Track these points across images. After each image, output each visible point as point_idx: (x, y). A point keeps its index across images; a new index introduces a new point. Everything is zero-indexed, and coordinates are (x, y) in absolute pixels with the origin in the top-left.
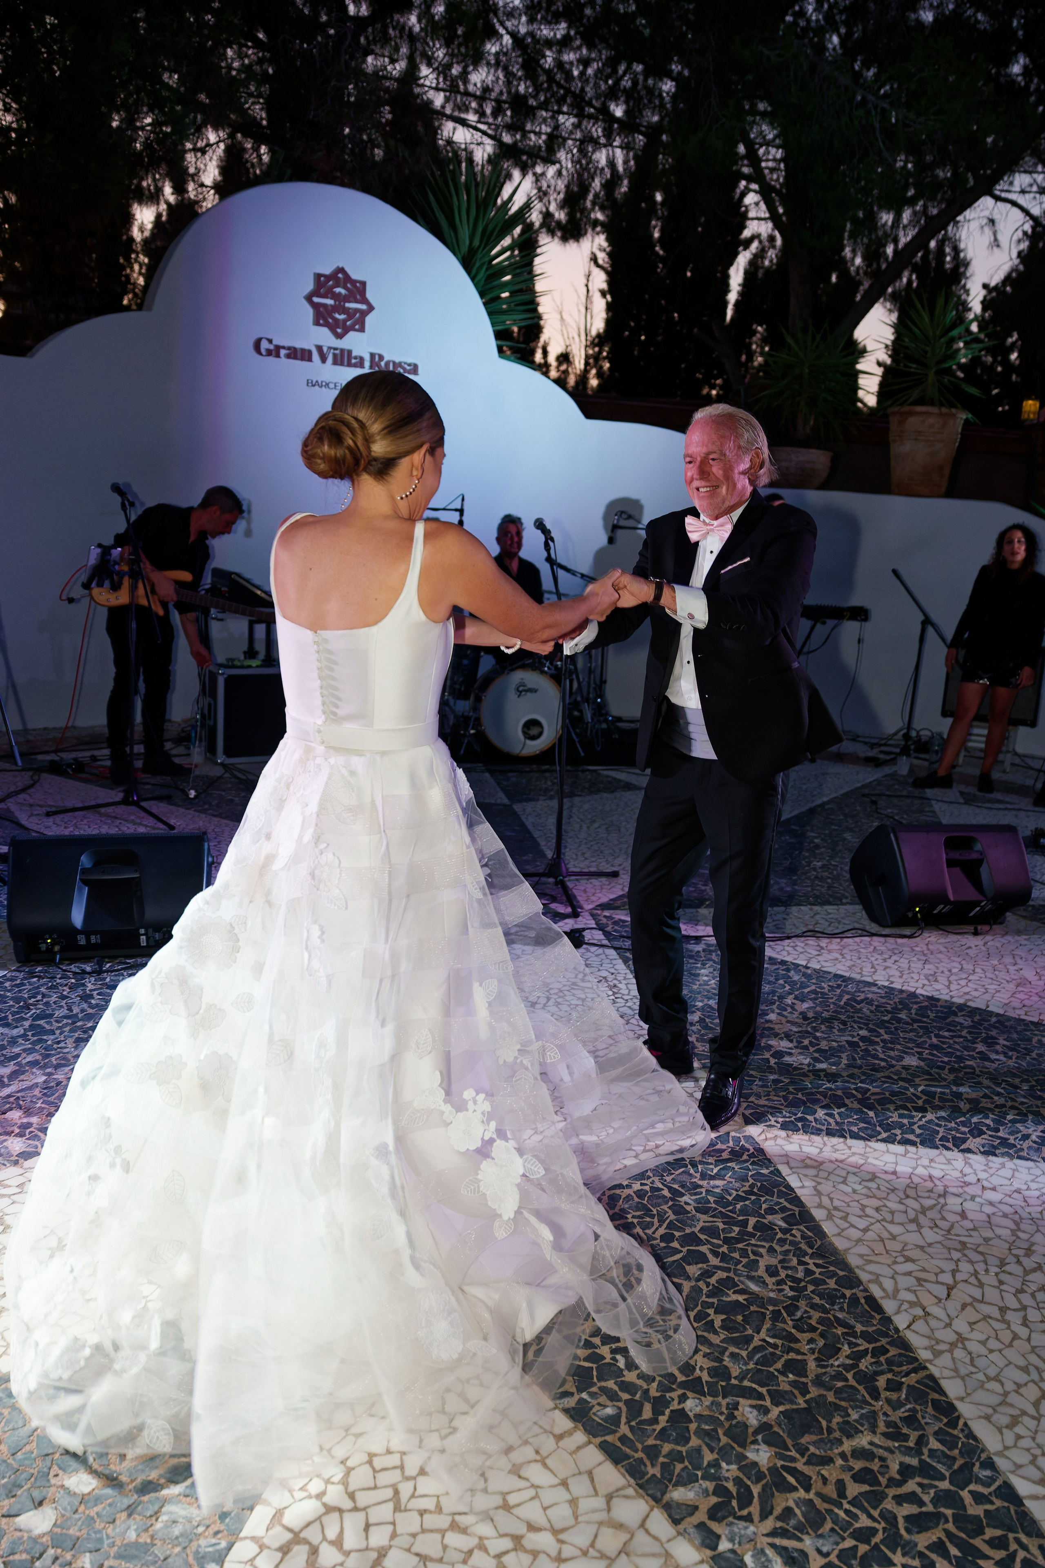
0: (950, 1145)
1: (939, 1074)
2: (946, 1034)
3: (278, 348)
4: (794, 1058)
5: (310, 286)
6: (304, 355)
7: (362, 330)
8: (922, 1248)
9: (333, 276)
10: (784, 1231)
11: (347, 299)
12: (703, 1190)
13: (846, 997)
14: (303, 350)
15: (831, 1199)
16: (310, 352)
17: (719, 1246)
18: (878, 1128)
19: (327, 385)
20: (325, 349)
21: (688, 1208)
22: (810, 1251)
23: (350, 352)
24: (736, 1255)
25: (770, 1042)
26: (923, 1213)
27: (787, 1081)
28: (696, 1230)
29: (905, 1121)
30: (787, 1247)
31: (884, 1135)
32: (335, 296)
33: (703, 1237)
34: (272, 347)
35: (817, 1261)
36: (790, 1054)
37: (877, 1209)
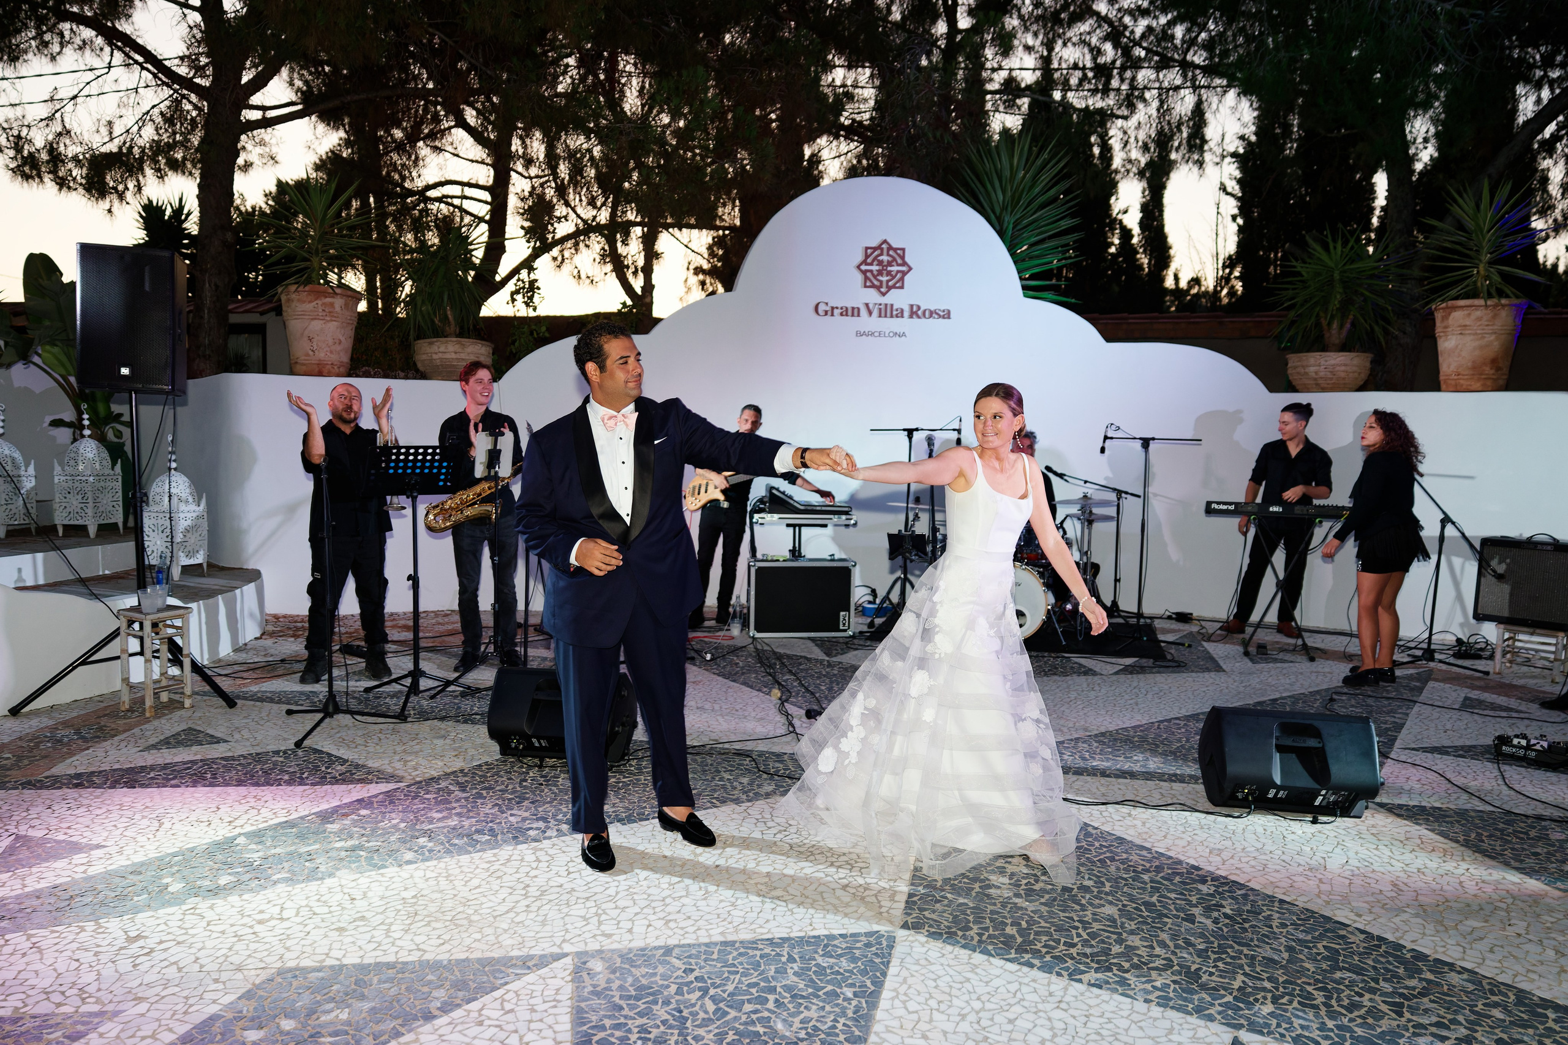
0: (1065, 973)
1: (1123, 923)
2: (1173, 896)
3: (833, 308)
4: (998, 892)
5: (860, 257)
6: (855, 312)
7: (902, 287)
8: (945, 1033)
9: (879, 247)
10: (848, 1000)
11: (890, 264)
12: (814, 963)
13: (1108, 855)
14: (853, 308)
15: (909, 987)
16: (859, 309)
17: (785, 998)
18: (1013, 951)
19: (873, 334)
20: (871, 306)
21: (789, 971)
22: (850, 1015)
23: (892, 305)
24: (790, 1006)
25: (991, 877)
26: (977, 1013)
27: (972, 905)
28: (779, 985)
29: (1044, 950)
30: (836, 1009)
31: (1013, 956)
32: (880, 263)
33: (779, 989)
34: (828, 308)
35: (847, 1022)
36: (999, 887)
37: (939, 1002)
